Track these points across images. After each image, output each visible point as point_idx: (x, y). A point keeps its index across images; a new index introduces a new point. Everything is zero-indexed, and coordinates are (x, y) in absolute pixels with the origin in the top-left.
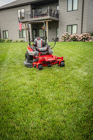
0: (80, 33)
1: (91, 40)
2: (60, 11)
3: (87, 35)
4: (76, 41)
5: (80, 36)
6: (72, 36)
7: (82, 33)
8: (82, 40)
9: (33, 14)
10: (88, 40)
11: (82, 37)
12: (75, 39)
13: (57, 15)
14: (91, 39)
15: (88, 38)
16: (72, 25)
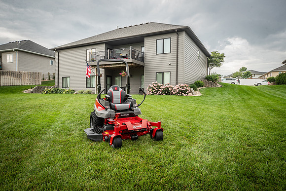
0: (175, 84)
1: (190, 94)
2: (146, 54)
3: (185, 86)
4: (170, 94)
5: (175, 88)
6: (164, 87)
7: (177, 84)
8: (178, 93)
9: (107, 56)
10: (188, 94)
11: (178, 88)
12: (167, 92)
13: (143, 59)
14: (191, 92)
15: (187, 90)
16: (163, 73)
